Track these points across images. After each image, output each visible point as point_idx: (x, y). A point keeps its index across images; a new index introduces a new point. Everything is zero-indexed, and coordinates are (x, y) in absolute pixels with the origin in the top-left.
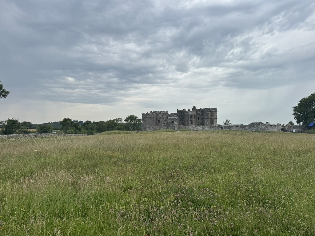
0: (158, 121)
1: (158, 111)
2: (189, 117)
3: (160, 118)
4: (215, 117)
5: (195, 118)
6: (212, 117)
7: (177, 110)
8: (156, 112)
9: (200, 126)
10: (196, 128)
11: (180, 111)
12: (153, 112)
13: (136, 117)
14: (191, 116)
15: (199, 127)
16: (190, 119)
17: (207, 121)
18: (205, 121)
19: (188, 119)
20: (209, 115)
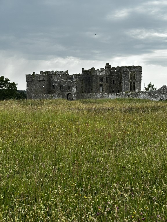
0: (52, 87)
1: (52, 71)
2: (99, 80)
3: (56, 82)
4: (138, 80)
5: (107, 82)
6: (133, 80)
7: (83, 69)
8: (49, 71)
9: (113, 94)
10: (107, 97)
11: (86, 71)
12: (45, 73)
13: (7, 80)
14: (101, 79)
15: (111, 95)
16: (99, 83)
17: (125, 87)
18: (123, 86)
19: (97, 83)
20: (128, 76)
